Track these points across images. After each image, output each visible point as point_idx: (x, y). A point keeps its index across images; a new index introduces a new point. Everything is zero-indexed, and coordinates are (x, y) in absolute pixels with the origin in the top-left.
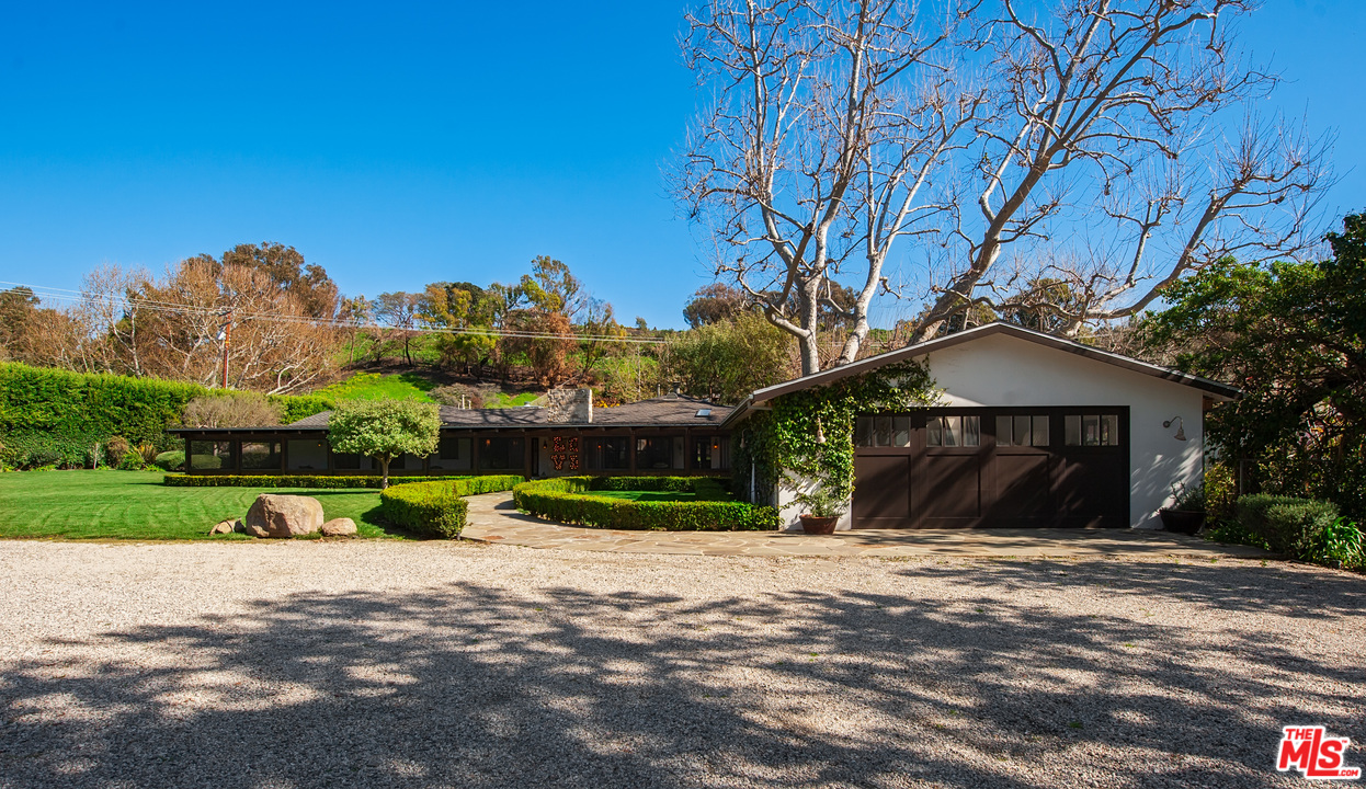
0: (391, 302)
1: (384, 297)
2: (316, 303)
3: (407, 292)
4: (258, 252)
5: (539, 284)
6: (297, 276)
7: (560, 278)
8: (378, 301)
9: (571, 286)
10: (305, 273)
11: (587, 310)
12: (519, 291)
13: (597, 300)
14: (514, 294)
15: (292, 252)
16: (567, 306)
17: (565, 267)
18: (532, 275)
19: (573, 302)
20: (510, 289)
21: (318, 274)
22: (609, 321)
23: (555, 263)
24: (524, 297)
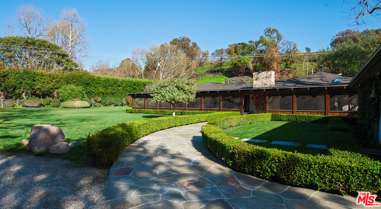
0: (220, 52)
1: (217, 51)
2: (194, 54)
3: (224, 48)
4: (179, 40)
5: (267, 39)
6: (189, 46)
7: (275, 35)
8: (215, 52)
9: (279, 37)
10: (191, 45)
11: (286, 46)
12: (259, 42)
13: (290, 42)
14: (257, 43)
15: (188, 39)
16: (278, 46)
17: (277, 31)
18: (264, 35)
19: (280, 43)
20: (256, 42)
21: (195, 45)
22: (295, 49)
23: (273, 30)
24: (261, 44)
